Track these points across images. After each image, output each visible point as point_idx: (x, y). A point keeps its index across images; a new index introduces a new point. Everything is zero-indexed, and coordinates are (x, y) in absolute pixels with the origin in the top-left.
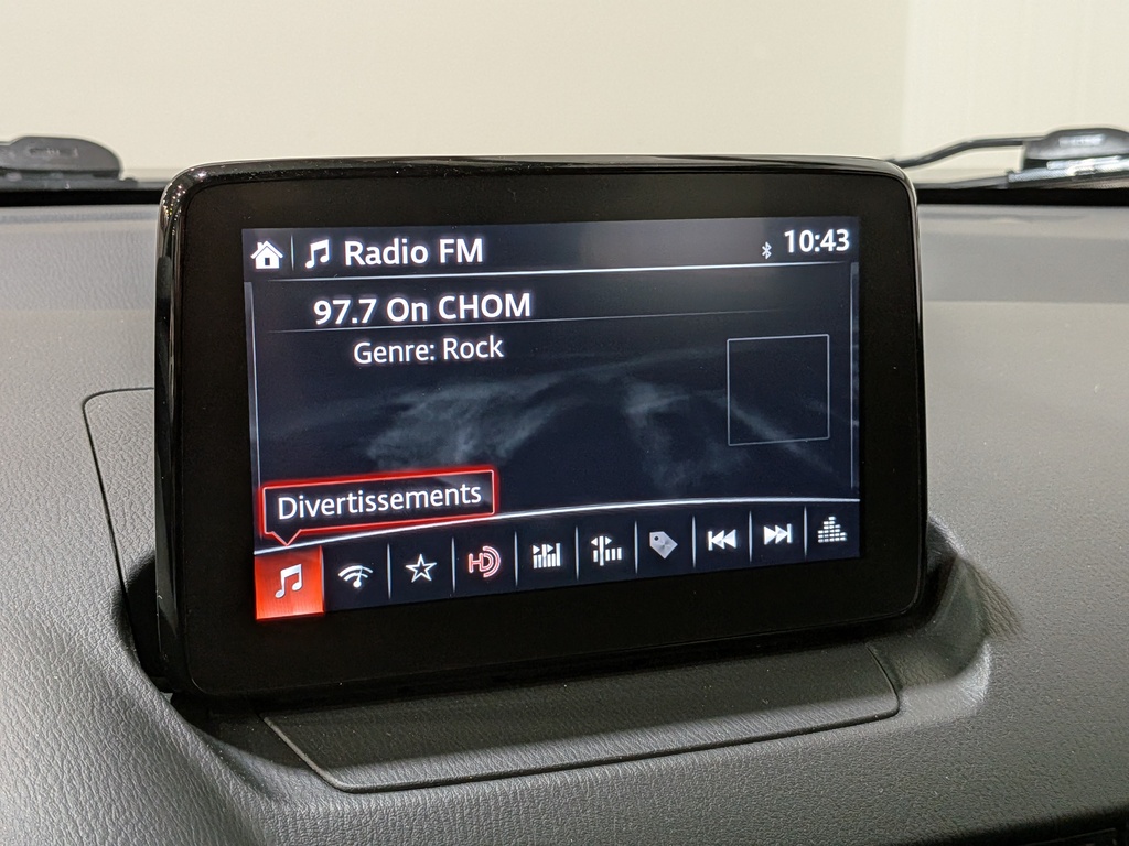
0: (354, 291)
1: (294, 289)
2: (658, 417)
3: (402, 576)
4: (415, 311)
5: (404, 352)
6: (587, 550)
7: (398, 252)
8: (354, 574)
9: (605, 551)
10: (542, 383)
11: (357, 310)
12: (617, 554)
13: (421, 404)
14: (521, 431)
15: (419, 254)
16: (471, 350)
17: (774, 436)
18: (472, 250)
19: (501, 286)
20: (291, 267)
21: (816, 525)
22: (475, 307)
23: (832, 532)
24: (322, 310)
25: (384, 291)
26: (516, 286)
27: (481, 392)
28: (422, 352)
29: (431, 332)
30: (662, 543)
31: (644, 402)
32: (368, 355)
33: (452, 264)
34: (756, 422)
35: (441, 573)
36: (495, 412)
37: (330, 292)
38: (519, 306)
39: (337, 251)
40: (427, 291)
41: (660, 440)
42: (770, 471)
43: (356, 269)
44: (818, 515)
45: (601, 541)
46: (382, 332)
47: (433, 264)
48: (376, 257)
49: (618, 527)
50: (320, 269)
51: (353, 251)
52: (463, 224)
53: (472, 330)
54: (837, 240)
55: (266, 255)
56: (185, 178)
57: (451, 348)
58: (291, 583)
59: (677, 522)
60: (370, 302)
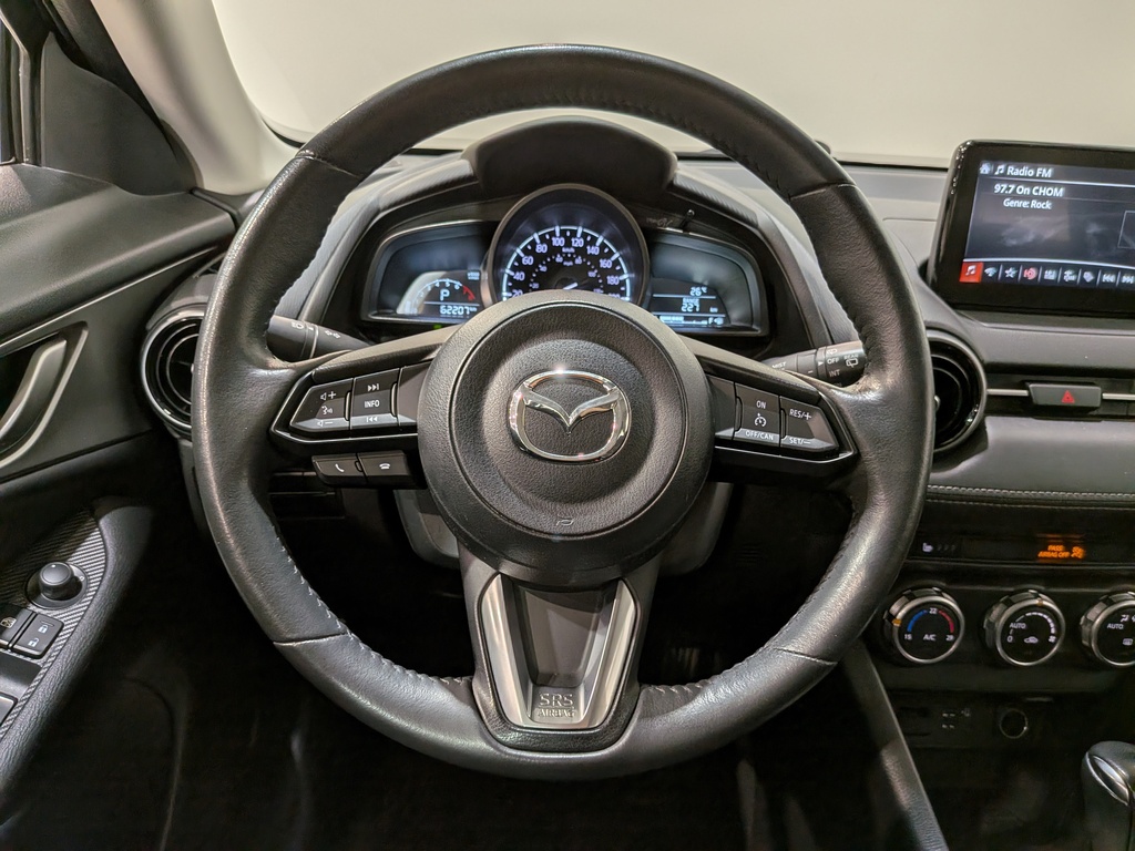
0: (1008, 183)
1: (991, 180)
2: (1095, 234)
3: (1004, 274)
4: (1025, 190)
5: (1019, 204)
6: (1063, 275)
7: (1026, 171)
8: (990, 271)
9: (1069, 276)
10: (1060, 219)
11: (1008, 189)
12: (1073, 278)
13: (1022, 221)
15: (1031, 173)
16: (1040, 205)
18: (1046, 172)
19: (1054, 185)
20: (992, 174)
22: (1044, 191)
24: (997, 188)
25: (1018, 183)
26: (1059, 186)
27: (1040, 219)
28: (1025, 204)
29: (1029, 198)
30: (1088, 277)
31: (1093, 229)
32: (1008, 203)
33: (1040, 177)
34: (1128, 240)
35: (1016, 275)
37: (1001, 182)
38: (1059, 193)
39: (1006, 170)
40: (1031, 185)
41: (1095, 243)
43: (1010, 176)
45: (1068, 273)
46: (1015, 196)
47: (1034, 177)
48: (1017, 172)
49: (1076, 268)
50: (1000, 175)
51: (1011, 170)
52: (1047, 164)
53: (1042, 199)
55: (985, 169)
56: (964, 145)
57: (1035, 204)
58: (971, 271)
59: (1095, 270)
60: (1013, 187)
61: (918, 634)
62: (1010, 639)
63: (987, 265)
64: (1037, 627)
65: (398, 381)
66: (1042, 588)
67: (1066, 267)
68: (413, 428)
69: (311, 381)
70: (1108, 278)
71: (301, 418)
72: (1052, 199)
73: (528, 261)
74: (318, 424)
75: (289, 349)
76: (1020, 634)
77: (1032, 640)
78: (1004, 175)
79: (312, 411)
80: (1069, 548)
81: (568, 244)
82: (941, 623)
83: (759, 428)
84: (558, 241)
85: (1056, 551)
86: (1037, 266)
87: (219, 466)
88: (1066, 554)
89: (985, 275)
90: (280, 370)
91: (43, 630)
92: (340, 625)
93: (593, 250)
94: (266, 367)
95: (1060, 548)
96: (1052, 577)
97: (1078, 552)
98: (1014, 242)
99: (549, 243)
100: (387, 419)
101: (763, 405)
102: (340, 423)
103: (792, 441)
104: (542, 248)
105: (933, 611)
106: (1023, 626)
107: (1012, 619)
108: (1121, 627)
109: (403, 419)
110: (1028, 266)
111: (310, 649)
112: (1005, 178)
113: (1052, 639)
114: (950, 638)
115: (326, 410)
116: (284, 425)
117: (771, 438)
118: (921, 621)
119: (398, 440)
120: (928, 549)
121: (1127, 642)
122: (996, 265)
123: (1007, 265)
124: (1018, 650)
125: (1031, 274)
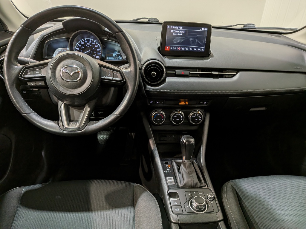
0: (173, 30)
1: (170, 29)
2: (192, 40)
3: (174, 49)
4: (177, 32)
5: (176, 34)
6: (186, 49)
7: (177, 28)
8: (171, 48)
9: (187, 49)
10: (184, 37)
11: (173, 31)
12: (188, 49)
13: (177, 38)
14: (183, 40)
16: (180, 35)
17: (199, 43)
18: (181, 28)
19: (182, 30)
20: (170, 28)
21: (201, 49)
22: (181, 32)
23: (203, 50)
24: (171, 31)
25: (175, 30)
26: (183, 31)
27: (180, 37)
28: (177, 34)
29: (178, 33)
31: (191, 39)
32: (174, 34)
33: (180, 29)
34: (198, 42)
35: (176, 49)
36: (181, 39)
37: (172, 30)
38: (184, 32)
39: (173, 27)
40: (178, 30)
41: (192, 42)
42: (199, 45)
44: (202, 48)
45: (187, 48)
46: (175, 33)
47: (178, 29)
48: (175, 28)
49: (188, 47)
51: (174, 27)
52: (181, 26)
53: (180, 33)
54: (206, 29)
55: (168, 27)
56: (164, 22)
57: (179, 34)
58: (168, 48)
59: (192, 48)
60: (174, 31)
61: (156, 119)
62: (174, 119)
63: (170, 47)
64: (179, 117)
65: (42, 68)
66: (180, 110)
67: (186, 47)
68: (45, 77)
69: (26, 68)
70: (195, 49)
71: (24, 75)
72: (183, 33)
73: (80, 46)
74: (27, 76)
75: (22, 62)
76: (176, 119)
77: (178, 119)
78: (172, 28)
79: (26, 74)
80: (185, 102)
81: (88, 42)
82: (161, 116)
83: (109, 76)
84: (86, 42)
85: (182, 103)
86: (180, 47)
87: (9, 84)
88: (185, 103)
89: (170, 49)
90: (20, 66)
92: (34, 112)
93: (94, 43)
94: (17, 66)
95: (183, 102)
96: (183, 108)
97: (187, 103)
98: (175, 42)
99: (84, 42)
100: (40, 75)
101: (110, 72)
102: (32, 76)
103: (114, 79)
104: (82, 43)
105: (159, 114)
106: (176, 117)
107: (174, 115)
108: (195, 117)
109: (43, 75)
110: (179, 47)
111: (28, 115)
112: (173, 29)
113: (182, 119)
114: (163, 119)
115: (29, 73)
116: (21, 76)
117: (111, 78)
118: (157, 116)
119: (43, 79)
120: (158, 103)
121: (196, 120)
122: (172, 47)
123: (175, 47)
124: (175, 121)
125: (179, 49)
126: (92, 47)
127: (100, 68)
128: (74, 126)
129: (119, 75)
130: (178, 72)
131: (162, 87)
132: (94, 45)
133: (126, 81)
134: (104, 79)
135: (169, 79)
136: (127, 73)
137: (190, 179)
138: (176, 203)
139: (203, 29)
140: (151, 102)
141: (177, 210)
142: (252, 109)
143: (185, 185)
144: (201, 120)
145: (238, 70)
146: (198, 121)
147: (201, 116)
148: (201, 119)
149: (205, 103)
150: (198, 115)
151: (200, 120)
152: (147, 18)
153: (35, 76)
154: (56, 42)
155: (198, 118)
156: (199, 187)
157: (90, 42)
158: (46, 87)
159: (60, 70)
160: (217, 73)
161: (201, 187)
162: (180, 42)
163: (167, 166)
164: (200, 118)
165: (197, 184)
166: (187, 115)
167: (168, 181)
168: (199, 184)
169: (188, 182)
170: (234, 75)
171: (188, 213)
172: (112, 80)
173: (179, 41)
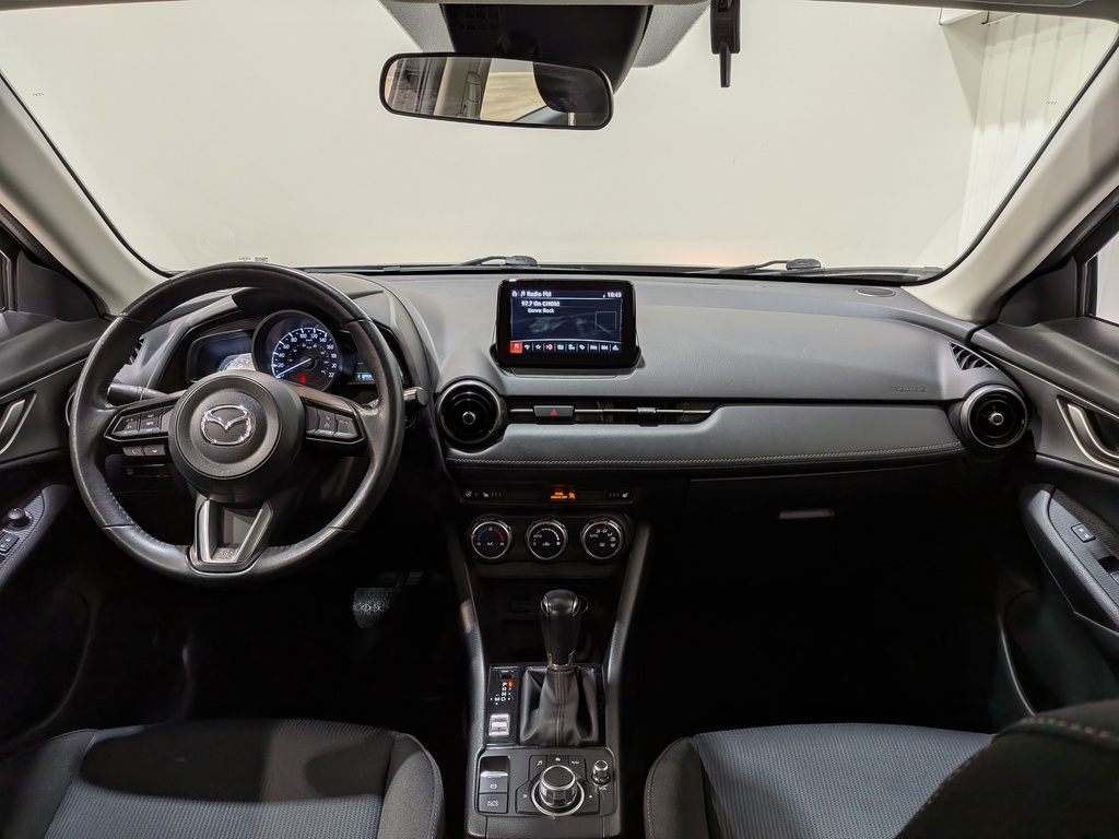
0: (528, 300)
1: (519, 300)
2: (582, 325)
3: (535, 348)
4: (539, 304)
5: (536, 311)
6: (568, 347)
7: (537, 294)
8: (527, 347)
9: (571, 347)
10: (561, 317)
11: (529, 303)
12: (573, 348)
13: (539, 319)
14: (557, 325)
15: (540, 294)
16: (548, 311)
17: (605, 330)
18: (548, 294)
19: (553, 300)
20: (519, 296)
22: (549, 304)
23: (615, 348)
24: (523, 303)
25: (533, 300)
26: (557, 300)
27: (550, 318)
28: (540, 311)
29: (541, 308)
30: (582, 347)
31: (580, 322)
32: (530, 311)
33: (545, 297)
34: (601, 327)
35: (542, 348)
36: (552, 322)
38: (557, 304)
39: (526, 294)
40: (541, 301)
41: (582, 329)
42: (603, 336)
43: (529, 297)
44: (613, 345)
46: (533, 307)
47: (542, 297)
48: (532, 295)
49: (574, 343)
50: (523, 296)
51: (529, 293)
52: (548, 290)
53: (548, 308)
54: (619, 295)
55: (514, 294)
57: (545, 311)
58: (517, 347)
59: (585, 344)
60: (531, 302)
61: (483, 544)
62: (535, 543)
63: (524, 344)
64: (549, 537)
65: (163, 413)
66: (553, 516)
67: (569, 342)
68: (166, 434)
69: (123, 414)
70: (594, 348)
71: (117, 430)
72: (554, 308)
73: (286, 347)
74: (125, 433)
75: (119, 399)
76: (540, 541)
77: (547, 544)
79: (122, 427)
80: (566, 493)
81: (309, 337)
82: (497, 535)
83: (326, 429)
84: (303, 336)
85: (559, 495)
86: (552, 343)
87: (79, 452)
88: (566, 497)
89: (525, 349)
90: (110, 409)
91: (8, 540)
92: (132, 522)
93: (323, 340)
94: (103, 408)
95: (562, 494)
96: (561, 511)
97: (572, 495)
98: (537, 331)
99: (298, 337)
100: (157, 430)
101: (329, 419)
102: (135, 432)
103: (339, 434)
104: (294, 340)
105: (491, 529)
106: (541, 536)
107: (534, 532)
108: (597, 536)
109: (163, 430)
110: (547, 343)
111: (116, 530)
112: (526, 298)
113: (558, 543)
114: (502, 544)
115: (128, 426)
116: (109, 434)
117: (330, 433)
118: (484, 535)
119: (161, 439)
120: (486, 495)
121: (602, 545)
122: (530, 343)
123: (536, 343)
124: (539, 549)
125: (550, 347)
126: (318, 350)
127: (305, 408)
128: (227, 557)
129: (349, 423)
130: (539, 409)
131: (493, 451)
132: (324, 345)
133: (366, 441)
134: (313, 436)
135: (514, 431)
136: (370, 418)
137: (552, 721)
138: (494, 786)
139: (611, 295)
140: (469, 494)
141: (490, 804)
142: (784, 516)
143: (536, 736)
144: (616, 546)
145: (715, 402)
146: (608, 550)
147: (615, 534)
148: (617, 542)
149: (625, 496)
150: (605, 531)
151: (613, 546)
152: (504, 258)
153: (142, 431)
154: (228, 339)
155: (608, 541)
156: (577, 743)
157: (316, 336)
158: (167, 459)
159: (203, 415)
160: (652, 410)
161: (583, 745)
162: (549, 330)
163: (504, 684)
164: (613, 539)
165: (571, 734)
166: (574, 531)
167: (494, 725)
168: (578, 737)
169: (546, 729)
170: (708, 415)
171: (520, 812)
172: (333, 438)
173: (546, 328)
